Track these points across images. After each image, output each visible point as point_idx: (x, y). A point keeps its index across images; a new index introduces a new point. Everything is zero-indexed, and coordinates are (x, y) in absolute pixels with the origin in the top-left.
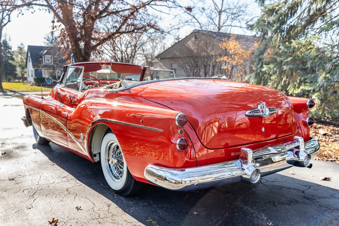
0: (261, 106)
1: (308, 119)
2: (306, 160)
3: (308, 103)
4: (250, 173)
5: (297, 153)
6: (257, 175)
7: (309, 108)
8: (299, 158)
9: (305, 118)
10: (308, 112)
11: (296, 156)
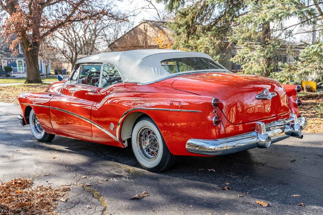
0: (266, 92)
1: (297, 101)
2: (299, 131)
3: (296, 89)
4: (264, 140)
5: (292, 126)
6: (268, 141)
7: (297, 92)
8: (294, 129)
9: (295, 100)
10: (297, 96)
11: (292, 128)
